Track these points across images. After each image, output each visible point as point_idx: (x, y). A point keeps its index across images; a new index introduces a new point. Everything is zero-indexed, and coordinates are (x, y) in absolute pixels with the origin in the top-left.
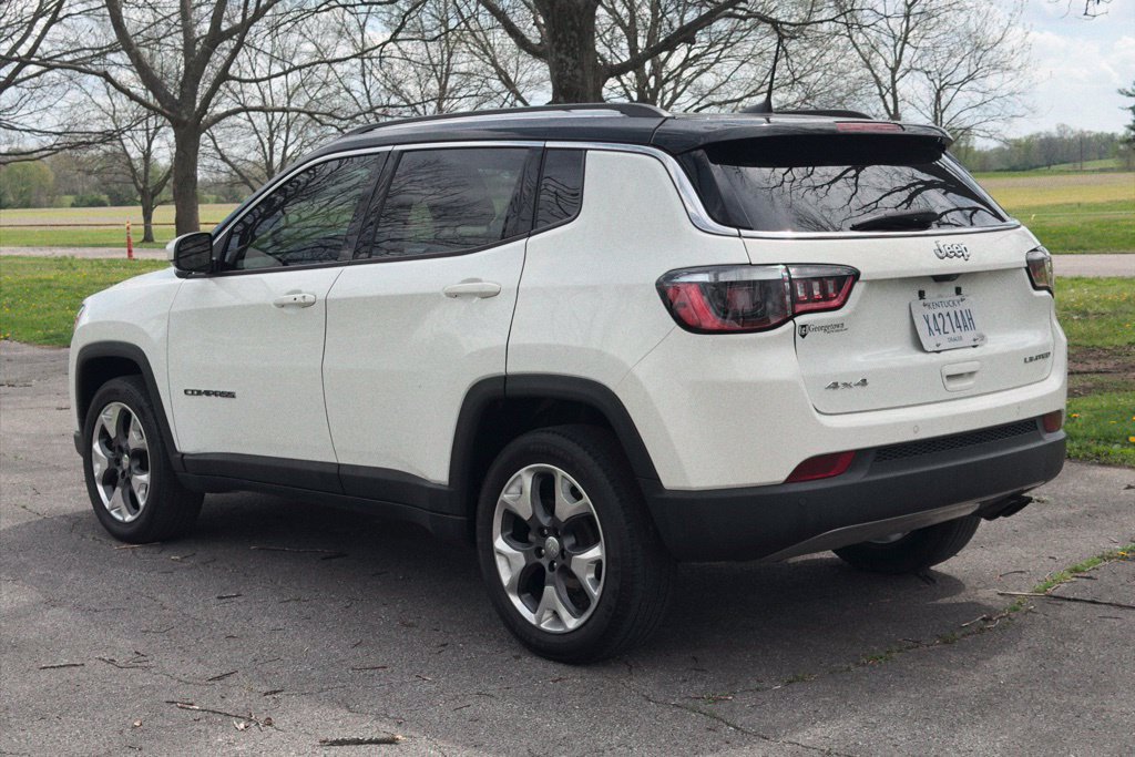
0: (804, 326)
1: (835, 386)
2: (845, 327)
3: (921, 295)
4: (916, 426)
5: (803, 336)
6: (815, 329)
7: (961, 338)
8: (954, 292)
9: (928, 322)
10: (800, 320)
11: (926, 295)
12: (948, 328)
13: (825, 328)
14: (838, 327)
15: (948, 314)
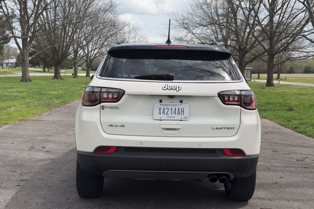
0: (103, 106)
1: (112, 126)
2: (119, 108)
3: (161, 101)
4: (141, 143)
5: (103, 109)
6: (107, 107)
7: (174, 117)
8: (179, 101)
9: (160, 110)
10: (102, 104)
11: (163, 101)
12: (169, 113)
13: (111, 108)
14: (116, 108)
15: (171, 109)
